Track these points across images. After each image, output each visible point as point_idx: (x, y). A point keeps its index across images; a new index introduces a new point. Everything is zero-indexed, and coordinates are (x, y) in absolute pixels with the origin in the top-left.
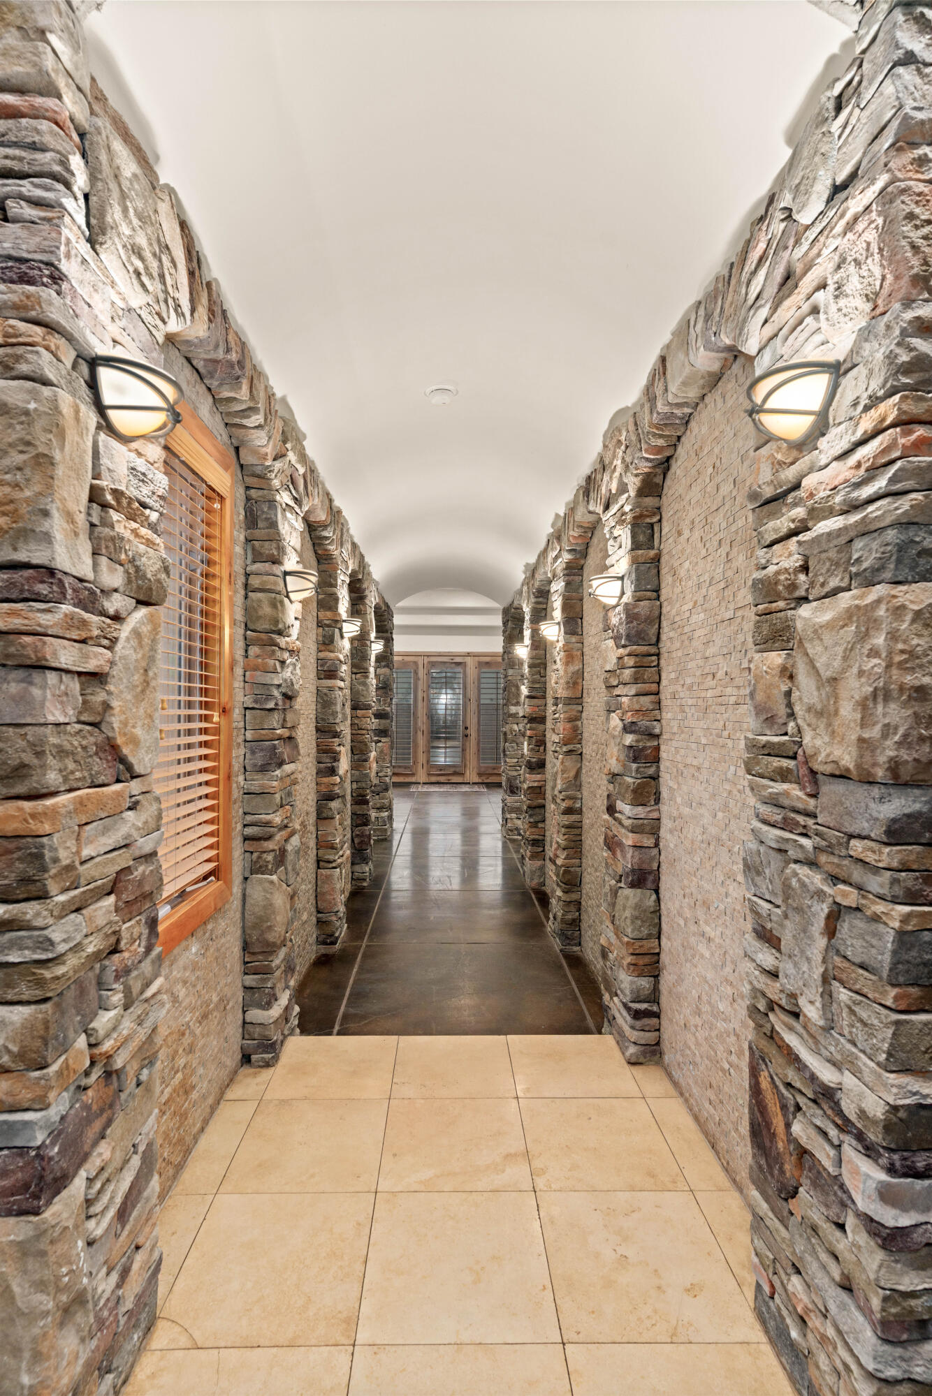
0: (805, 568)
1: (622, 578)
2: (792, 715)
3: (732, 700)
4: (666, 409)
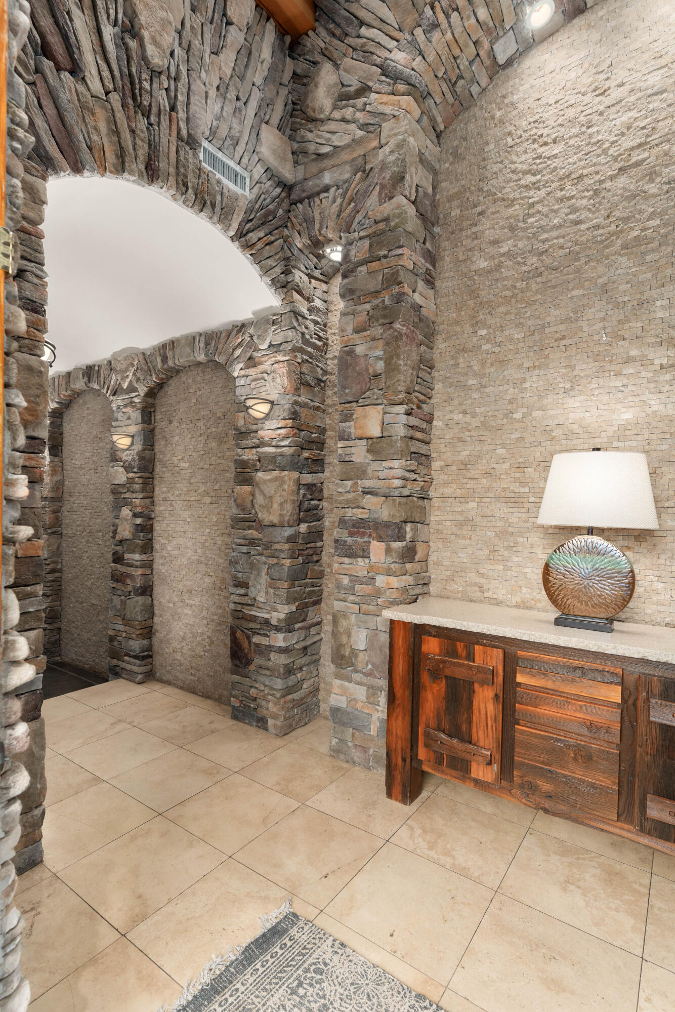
0: (259, 461)
1: (132, 437)
2: (253, 506)
3: (208, 502)
4: (173, 365)
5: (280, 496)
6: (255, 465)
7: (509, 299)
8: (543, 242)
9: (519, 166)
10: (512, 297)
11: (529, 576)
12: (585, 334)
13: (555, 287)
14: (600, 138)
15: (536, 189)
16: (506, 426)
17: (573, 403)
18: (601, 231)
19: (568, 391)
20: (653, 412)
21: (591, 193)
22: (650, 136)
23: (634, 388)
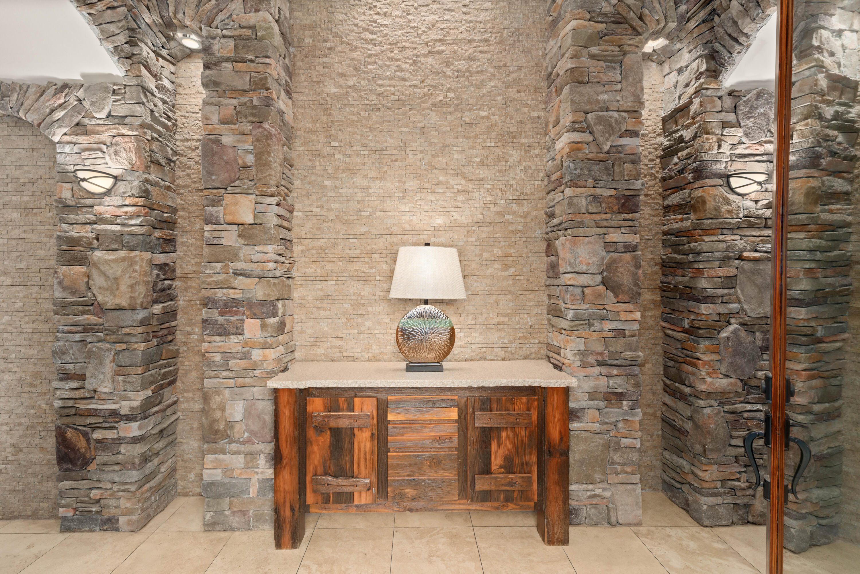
0: (97, 239)
2: (89, 289)
5: (130, 277)
6: (91, 244)
7: (355, 122)
8: (381, 86)
9: (360, 23)
10: (358, 121)
11: (377, 336)
12: (411, 161)
13: (389, 121)
14: (415, 25)
15: (373, 44)
16: (356, 221)
17: (405, 208)
18: (419, 90)
19: (401, 199)
20: (454, 220)
21: (411, 61)
22: (446, 36)
23: (443, 203)
